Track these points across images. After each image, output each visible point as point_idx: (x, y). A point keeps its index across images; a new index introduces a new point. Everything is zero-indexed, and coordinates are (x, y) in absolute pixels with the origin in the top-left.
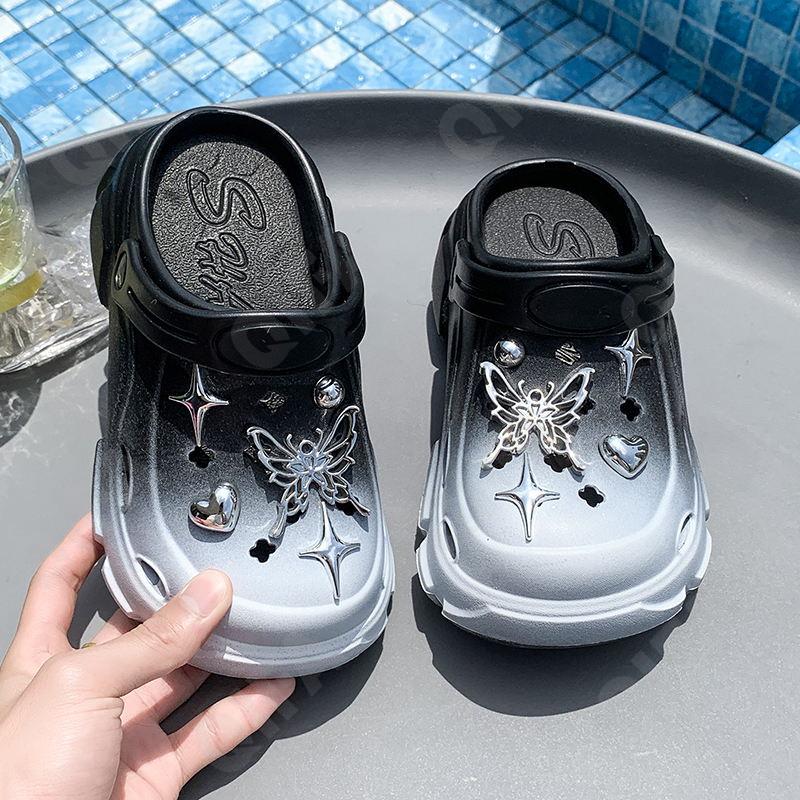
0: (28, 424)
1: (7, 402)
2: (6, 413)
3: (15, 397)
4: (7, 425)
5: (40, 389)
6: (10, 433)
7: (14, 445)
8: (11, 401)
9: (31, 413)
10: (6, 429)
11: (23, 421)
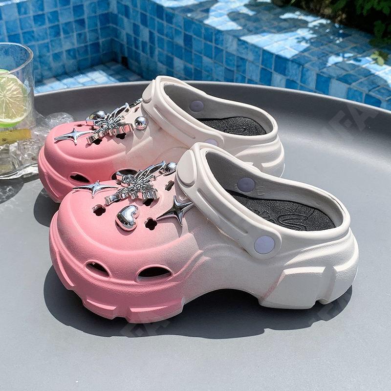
0: (14, 197)
1: (6, 189)
2: (5, 193)
3: (10, 187)
4: (4, 197)
5: (22, 185)
6: (5, 200)
7: (7, 204)
8: (8, 189)
9: (17, 193)
10: (3, 198)
11: (12, 196)
